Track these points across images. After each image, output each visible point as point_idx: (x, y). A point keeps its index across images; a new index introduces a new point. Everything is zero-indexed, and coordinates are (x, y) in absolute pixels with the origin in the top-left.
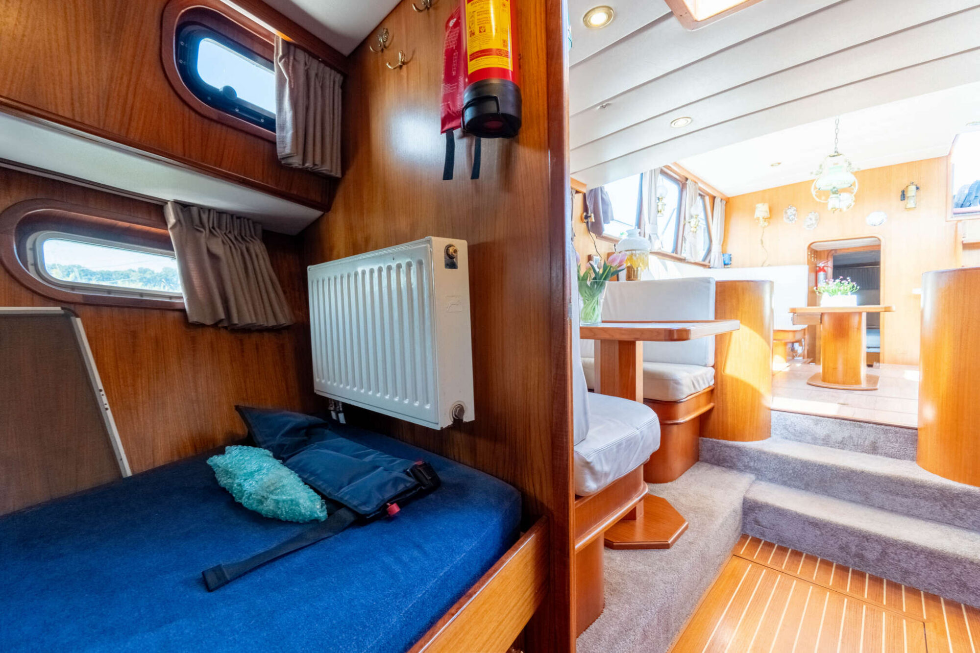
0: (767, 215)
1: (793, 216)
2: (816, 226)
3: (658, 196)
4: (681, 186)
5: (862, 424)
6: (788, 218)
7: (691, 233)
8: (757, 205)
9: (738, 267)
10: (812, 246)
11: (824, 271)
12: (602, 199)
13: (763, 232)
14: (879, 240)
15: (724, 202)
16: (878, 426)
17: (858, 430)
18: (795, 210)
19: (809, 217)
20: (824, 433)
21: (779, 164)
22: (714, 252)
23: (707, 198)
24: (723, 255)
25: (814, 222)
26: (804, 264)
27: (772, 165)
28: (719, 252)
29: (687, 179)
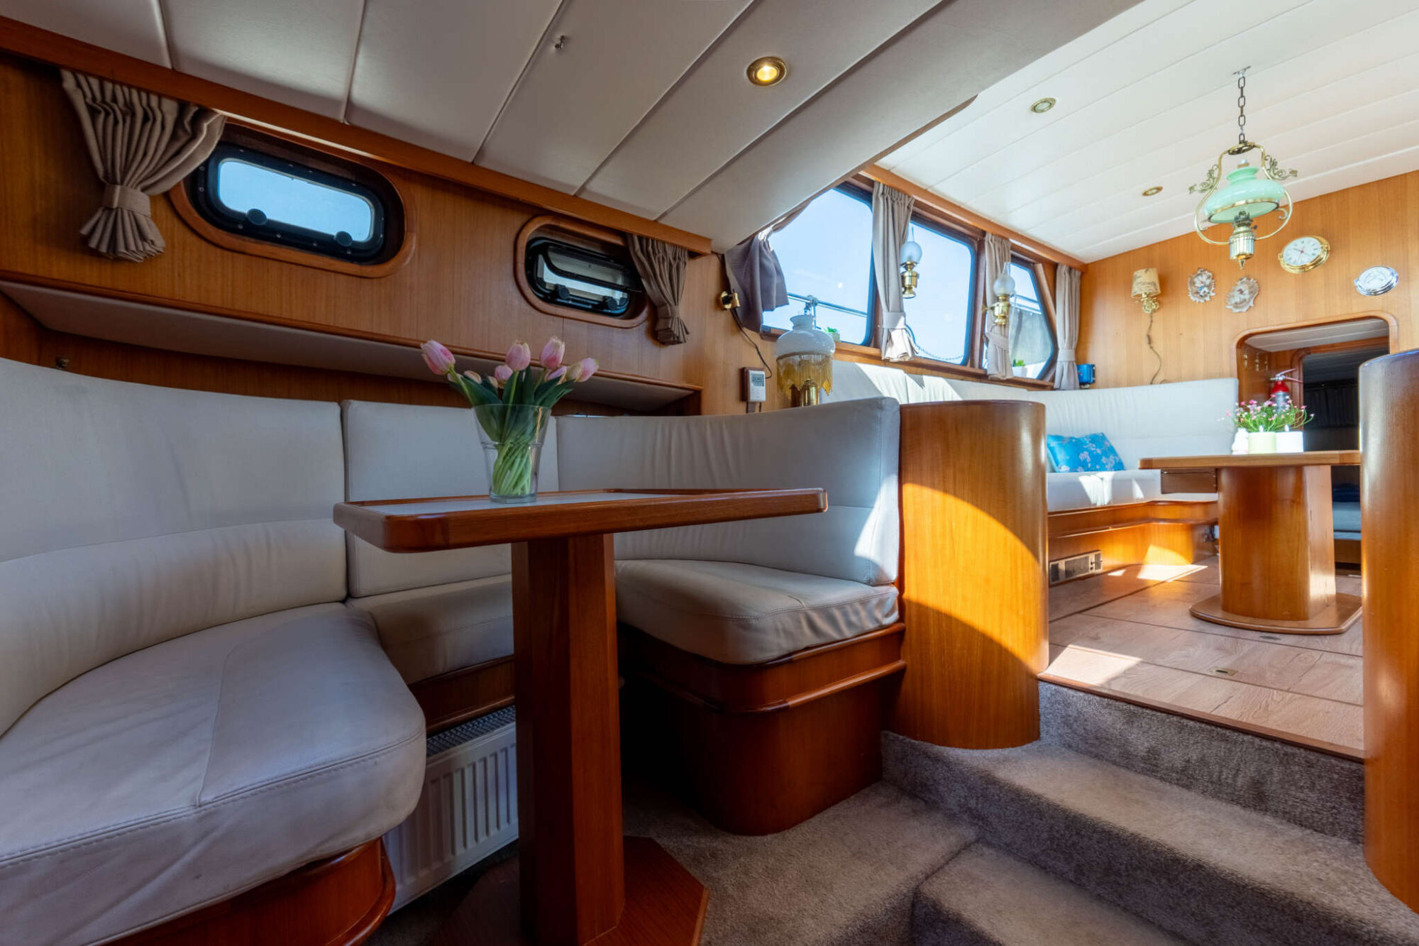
0: (1156, 289)
1: (1206, 289)
2: (1251, 304)
3: (904, 259)
4: (976, 245)
6: (1198, 293)
7: (997, 329)
8: (1135, 273)
9: (1106, 386)
10: (1247, 341)
11: (1285, 389)
12: (762, 266)
13: (1152, 321)
14: (1385, 324)
15: (1078, 273)
18: (1209, 277)
19: (1239, 288)
20: (1146, 744)
21: (1159, 189)
22: (1061, 362)
23: (1040, 267)
24: (1079, 368)
25: (1247, 297)
26: (1231, 376)
27: (1145, 194)
28: (1069, 362)
29: (984, 233)
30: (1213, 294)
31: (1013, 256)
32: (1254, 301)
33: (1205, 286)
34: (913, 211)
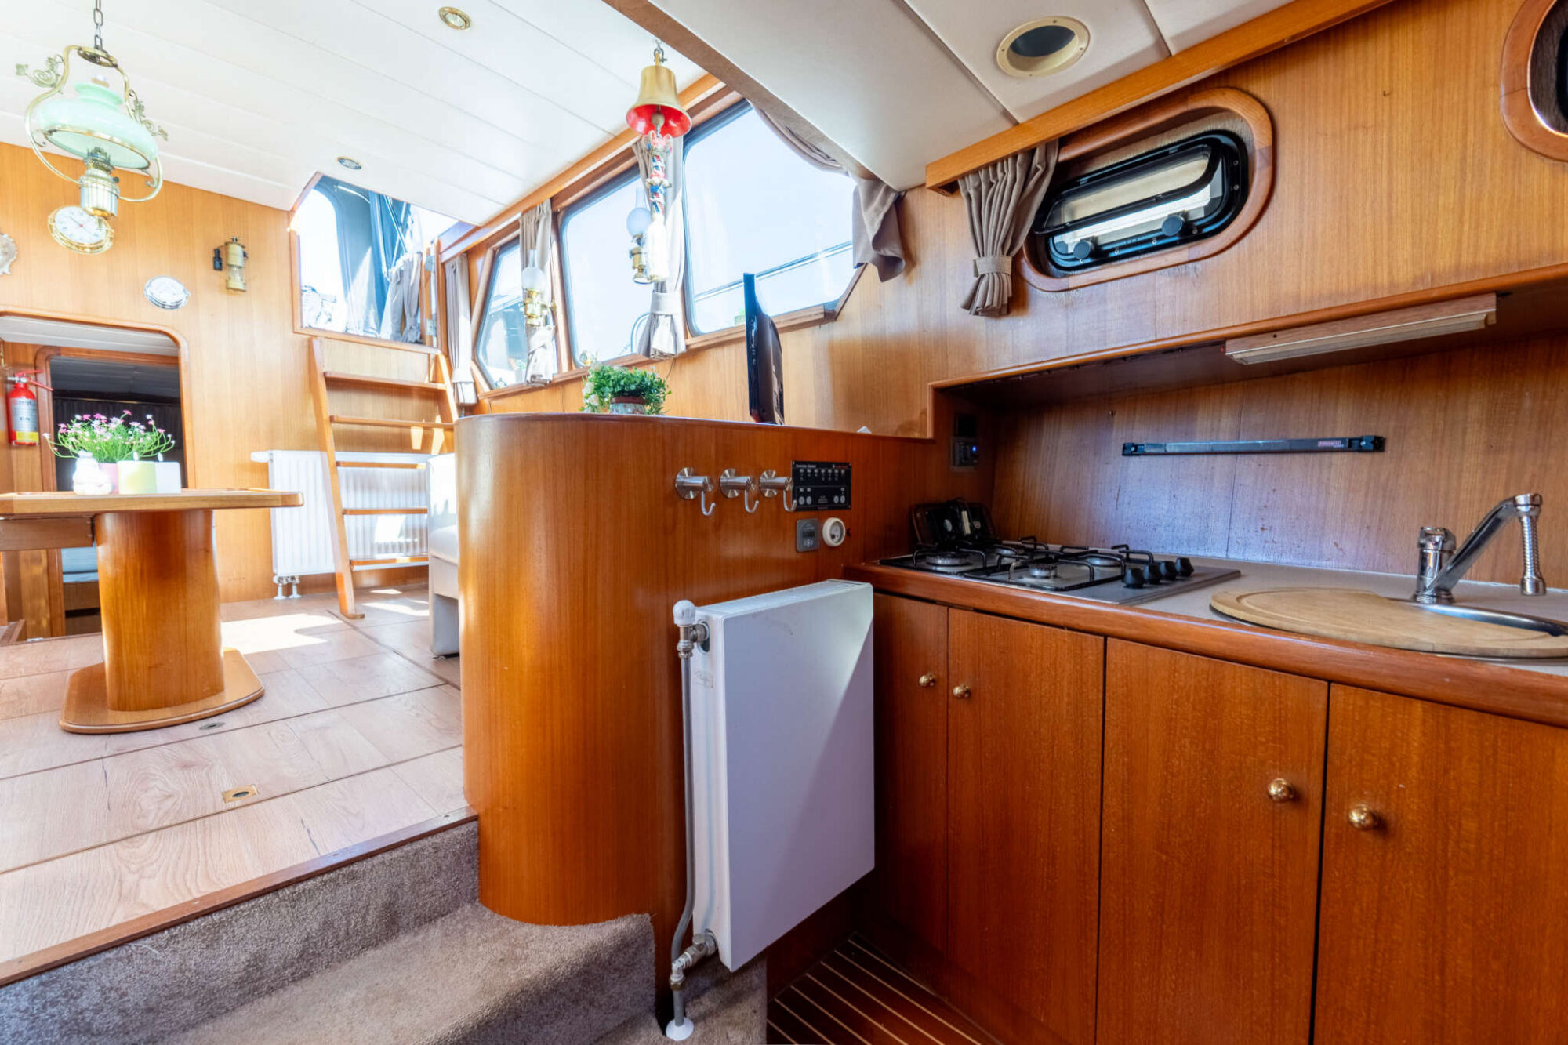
2: (7, 271)
5: (355, 867)
11: (31, 395)
14: (176, 348)
16: (395, 854)
17: (346, 892)
20: (243, 959)
32: (10, 266)
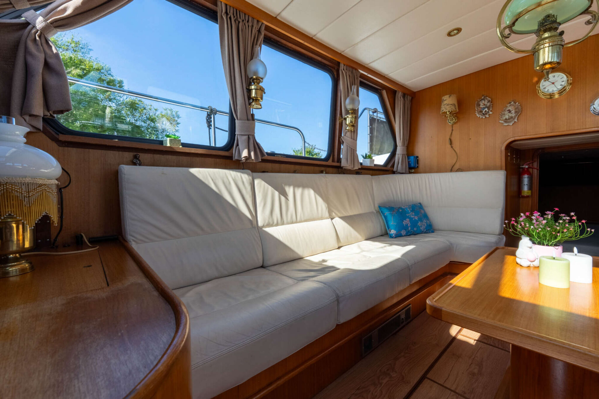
0: (456, 109)
1: (486, 109)
2: (516, 120)
3: (250, 74)
4: (335, 73)
6: (481, 112)
7: (349, 134)
8: (443, 98)
9: (425, 172)
10: (511, 145)
11: (529, 173)
13: (452, 130)
15: (409, 98)
18: (489, 101)
19: (507, 109)
21: (459, 30)
22: (398, 154)
23: (384, 93)
24: (408, 158)
25: (513, 115)
26: (501, 169)
27: (449, 34)
28: (403, 154)
29: (339, 63)
30: (491, 113)
31: (361, 82)
32: (517, 118)
33: (486, 107)
34: (265, 35)
